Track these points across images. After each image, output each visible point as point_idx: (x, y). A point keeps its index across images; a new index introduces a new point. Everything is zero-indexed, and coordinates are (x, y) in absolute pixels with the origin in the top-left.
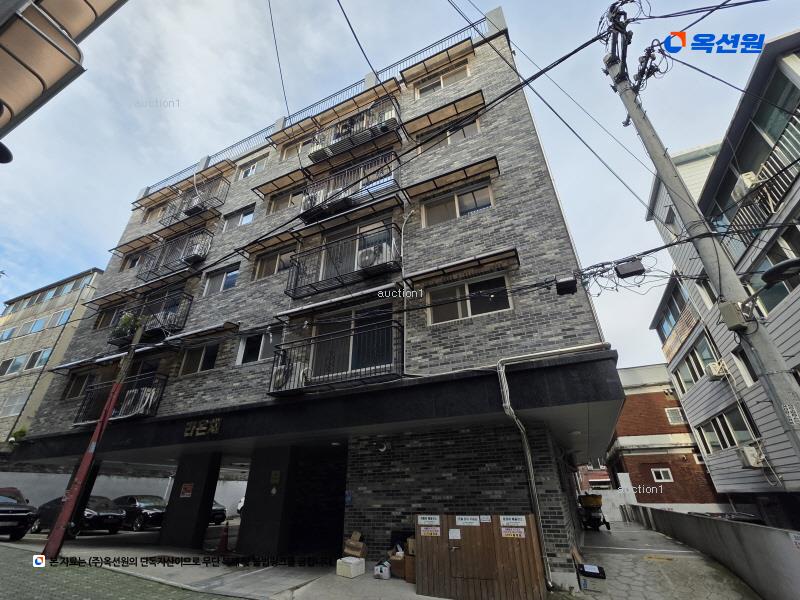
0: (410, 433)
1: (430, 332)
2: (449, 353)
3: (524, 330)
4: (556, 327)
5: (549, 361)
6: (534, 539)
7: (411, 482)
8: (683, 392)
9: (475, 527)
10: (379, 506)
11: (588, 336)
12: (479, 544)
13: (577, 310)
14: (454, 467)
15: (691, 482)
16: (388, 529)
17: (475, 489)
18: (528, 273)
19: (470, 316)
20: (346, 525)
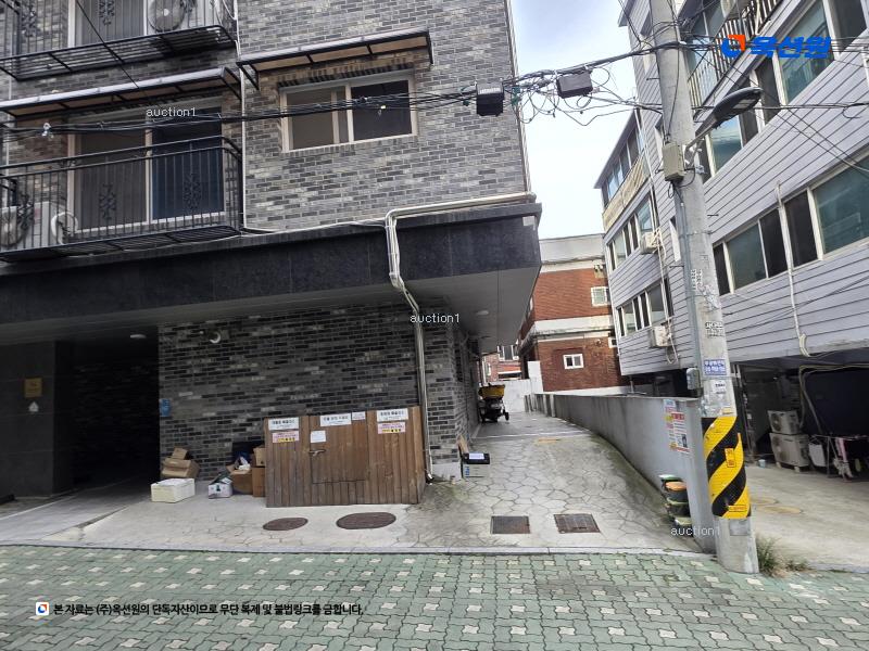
0: (258, 317)
1: (286, 163)
2: (314, 198)
3: (428, 169)
4: (473, 166)
5: (457, 215)
6: (417, 433)
7: (261, 382)
8: (614, 268)
9: (345, 426)
10: (213, 414)
11: (510, 183)
12: (349, 444)
13: (503, 144)
14: (324, 359)
15: (600, 367)
16: (229, 440)
17: (349, 383)
18: (444, 77)
19: (352, 141)
20: (163, 441)
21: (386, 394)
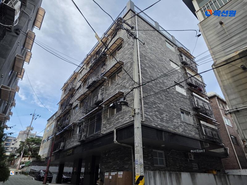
3: (123, 117)
6: (124, 178)
7: (111, 164)
9: (114, 175)
12: (114, 180)
21: (128, 168)
